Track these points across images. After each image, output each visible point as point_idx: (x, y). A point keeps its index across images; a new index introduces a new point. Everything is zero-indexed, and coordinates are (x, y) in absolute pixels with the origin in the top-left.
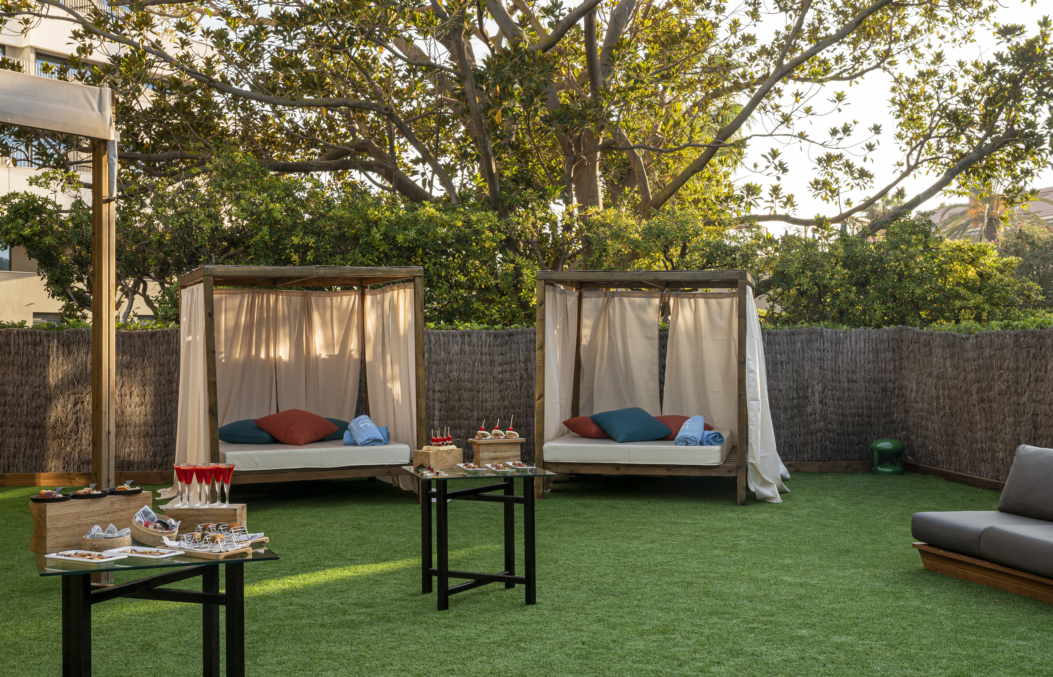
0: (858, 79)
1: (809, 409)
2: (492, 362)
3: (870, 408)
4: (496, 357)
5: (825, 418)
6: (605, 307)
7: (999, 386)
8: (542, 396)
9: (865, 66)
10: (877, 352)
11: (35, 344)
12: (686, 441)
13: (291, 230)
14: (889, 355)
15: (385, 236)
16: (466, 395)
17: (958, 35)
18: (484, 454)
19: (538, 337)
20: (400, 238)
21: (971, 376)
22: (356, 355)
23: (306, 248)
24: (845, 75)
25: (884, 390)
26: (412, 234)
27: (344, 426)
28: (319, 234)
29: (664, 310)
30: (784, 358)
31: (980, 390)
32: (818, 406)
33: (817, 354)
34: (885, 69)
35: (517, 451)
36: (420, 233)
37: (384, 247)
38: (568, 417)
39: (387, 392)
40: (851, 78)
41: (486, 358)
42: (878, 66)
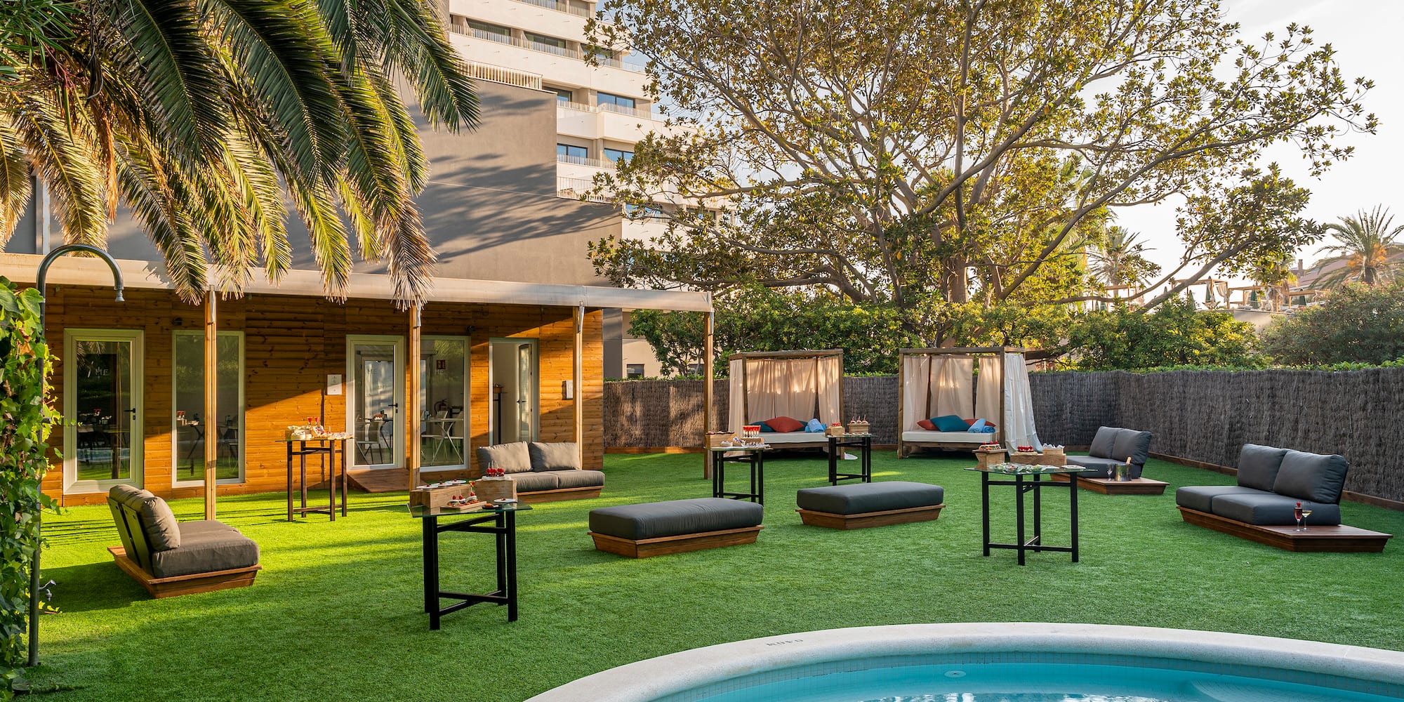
0: (1161, 201)
1: (1064, 417)
2: (885, 393)
3: (1100, 416)
4: (887, 391)
5: (1072, 422)
6: (944, 364)
7: (1158, 403)
8: (902, 409)
9: (1167, 191)
10: (1105, 385)
11: (663, 387)
12: (974, 431)
13: (783, 324)
14: (1112, 386)
15: (834, 326)
16: (871, 410)
17: (1225, 171)
18: (853, 430)
19: (900, 381)
20: (842, 326)
21: (1146, 397)
22: (814, 391)
23: (791, 333)
24: (1151, 199)
25: (1109, 406)
26: (848, 323)
27: (806, 424)
28: (797, 325)
29: (976, 365)
30: (1050, 389)
31: (1151, 405)
32: (1069, 415)
33: (1069, 387)
34: (1182, 193)
35: (867, 429)
36: (853, 323)
37: (834, 332)
38: (923, 418)
39: (828, 411)
40: (1155, 201)
41: (882, 391)
42: (1175, 191)
